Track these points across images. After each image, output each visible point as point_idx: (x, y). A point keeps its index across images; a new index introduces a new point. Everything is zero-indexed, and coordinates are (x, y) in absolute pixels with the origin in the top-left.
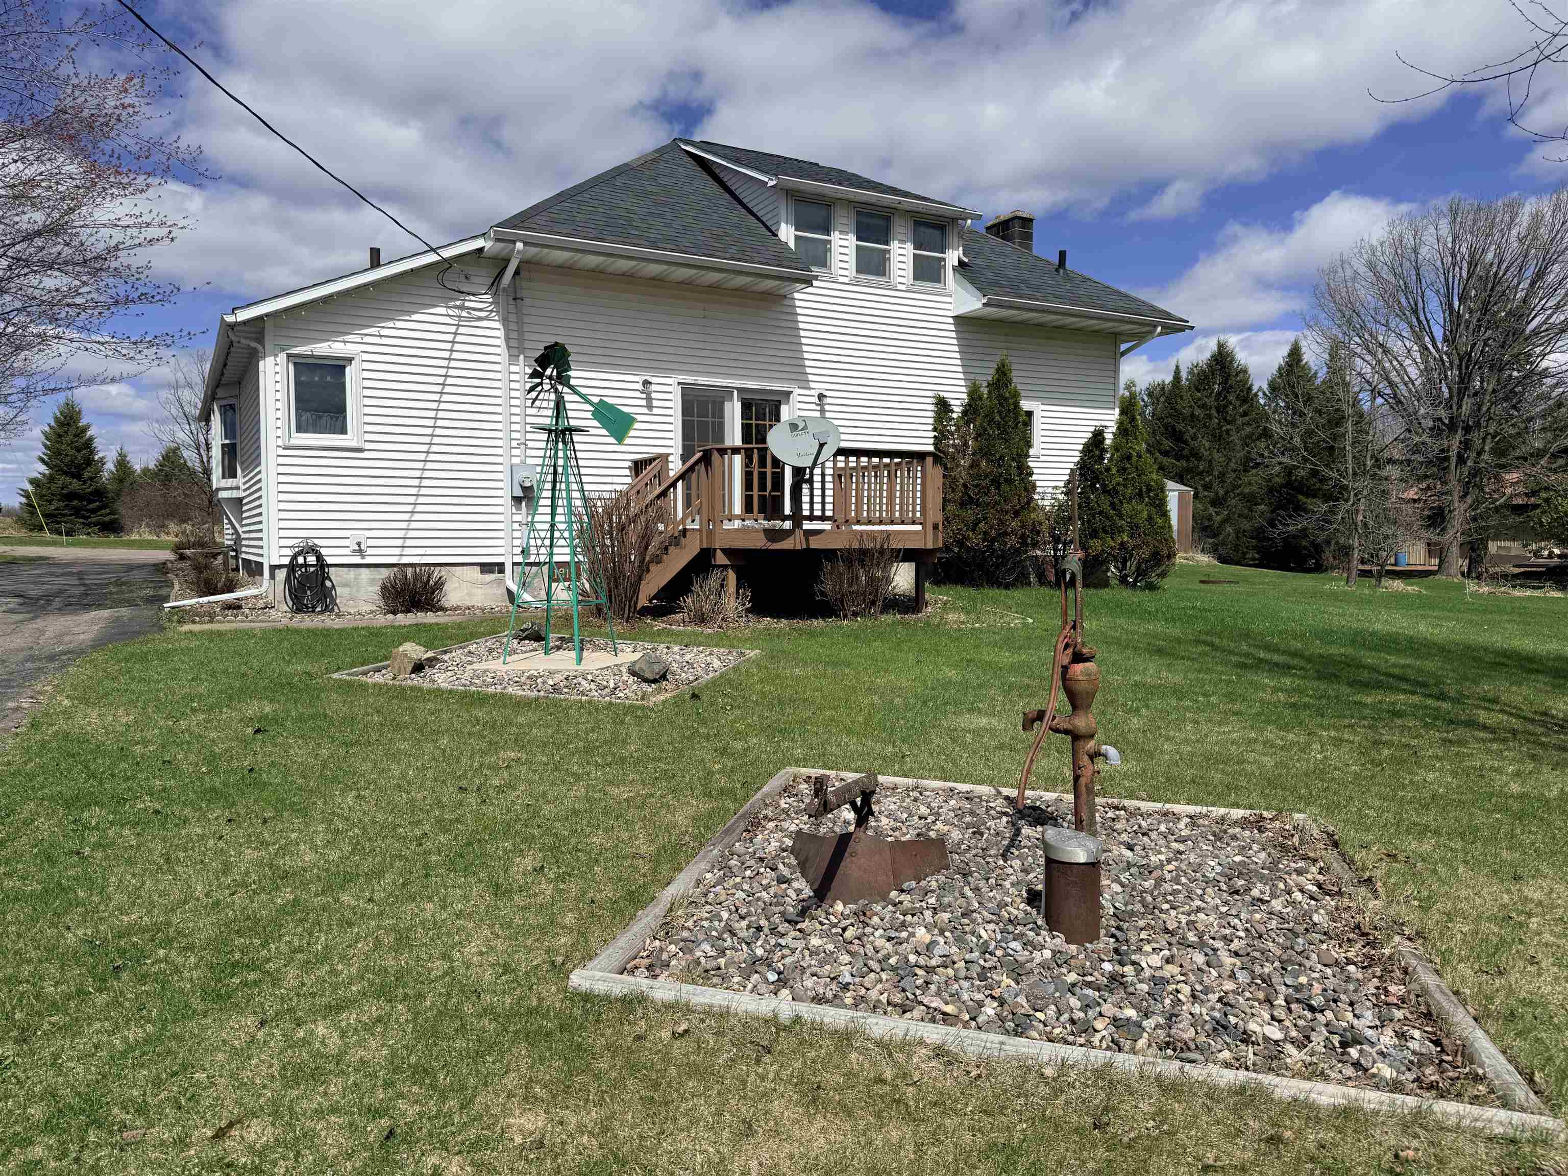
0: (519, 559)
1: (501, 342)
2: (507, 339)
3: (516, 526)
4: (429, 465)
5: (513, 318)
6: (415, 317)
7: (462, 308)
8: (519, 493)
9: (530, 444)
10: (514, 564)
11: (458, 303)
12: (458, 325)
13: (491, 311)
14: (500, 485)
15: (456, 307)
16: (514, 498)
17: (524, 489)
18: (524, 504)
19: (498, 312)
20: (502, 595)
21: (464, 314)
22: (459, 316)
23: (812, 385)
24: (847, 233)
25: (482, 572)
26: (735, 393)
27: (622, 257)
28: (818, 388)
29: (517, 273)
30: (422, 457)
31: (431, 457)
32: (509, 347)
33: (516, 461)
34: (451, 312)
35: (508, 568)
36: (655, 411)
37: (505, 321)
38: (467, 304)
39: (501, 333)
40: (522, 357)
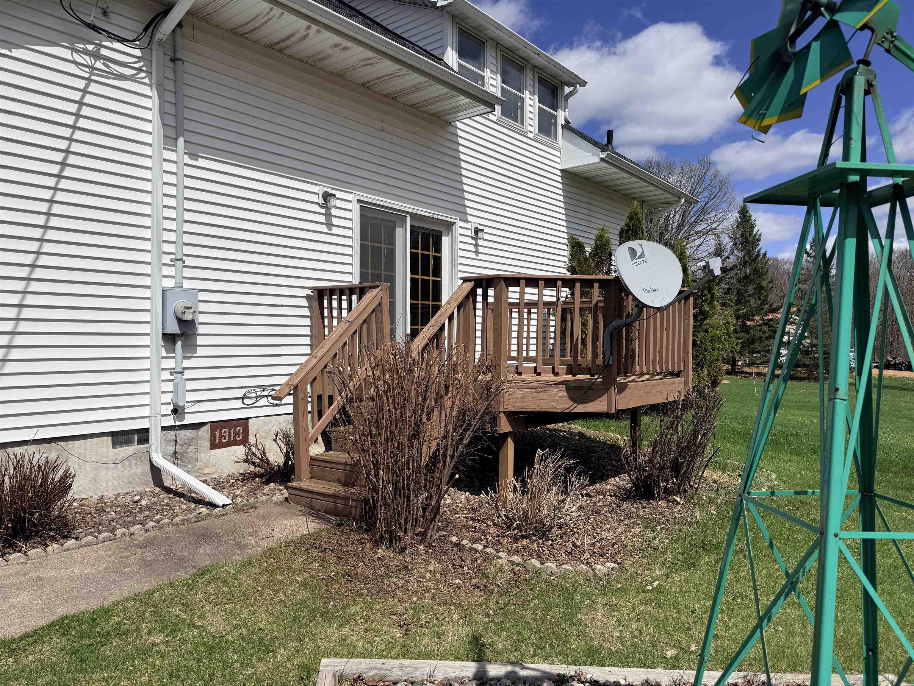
0: (170, 421)
1: (153, 115)
2: (163, 113)
3: (166, 375)
4: (34, 287)
5: (169, 85)
6: (16, 53)
7: (97, 56)
8: (173, 328)
9: (189, 261)
10: (164, 428)
11: (90, 47)
12: (89, 80)
13: (140, 70)
14: (146, 317)
15: (86, 52)
16: (164, 335)
17: (180, 321)
18: (179, 344)
19: (149, 73)
20: (144, 475)
21: (99, 65)
22: (92, 68)
23: (470, 218)
24: (495, 73)
25: (115, 444)
26: (408, 218)
27: (327, 27)
28: (474, 222)
29: (180, 25)
30: (24, 272)
31: (38, 273)
32: (164, 125)
33: (169, 283)
34: (78, 58)
35: (155, 436)
36: (335, 230)
37: (160, 88)
38: (103, 52)
39: (153, 103)
40: (181, 140)
